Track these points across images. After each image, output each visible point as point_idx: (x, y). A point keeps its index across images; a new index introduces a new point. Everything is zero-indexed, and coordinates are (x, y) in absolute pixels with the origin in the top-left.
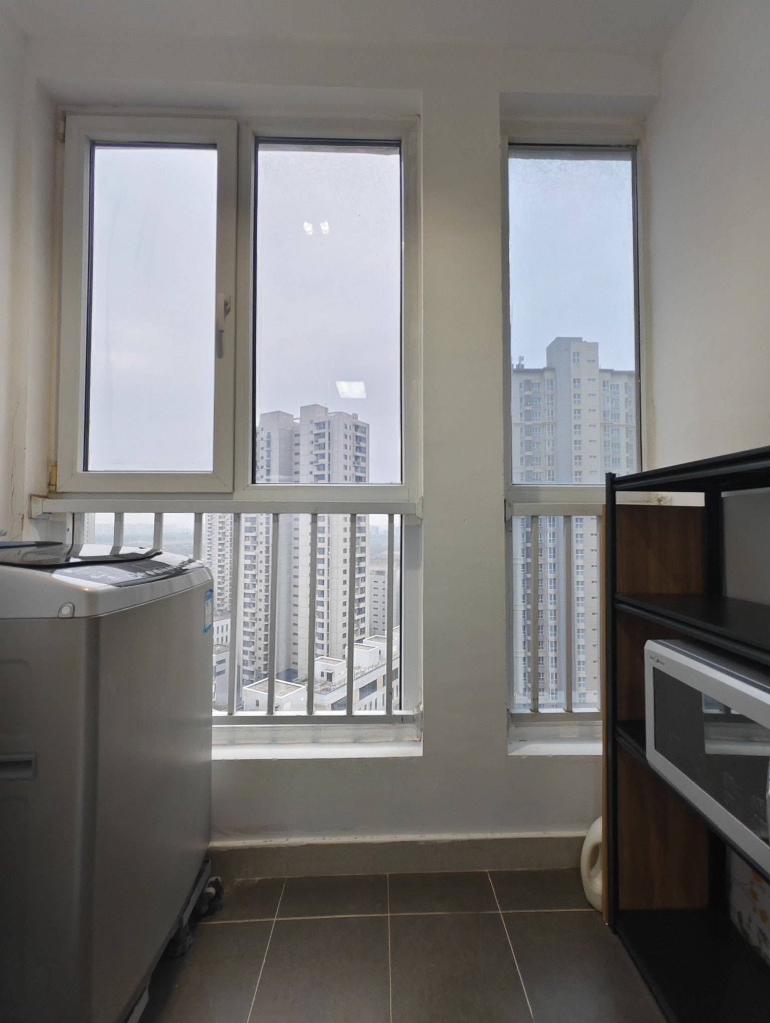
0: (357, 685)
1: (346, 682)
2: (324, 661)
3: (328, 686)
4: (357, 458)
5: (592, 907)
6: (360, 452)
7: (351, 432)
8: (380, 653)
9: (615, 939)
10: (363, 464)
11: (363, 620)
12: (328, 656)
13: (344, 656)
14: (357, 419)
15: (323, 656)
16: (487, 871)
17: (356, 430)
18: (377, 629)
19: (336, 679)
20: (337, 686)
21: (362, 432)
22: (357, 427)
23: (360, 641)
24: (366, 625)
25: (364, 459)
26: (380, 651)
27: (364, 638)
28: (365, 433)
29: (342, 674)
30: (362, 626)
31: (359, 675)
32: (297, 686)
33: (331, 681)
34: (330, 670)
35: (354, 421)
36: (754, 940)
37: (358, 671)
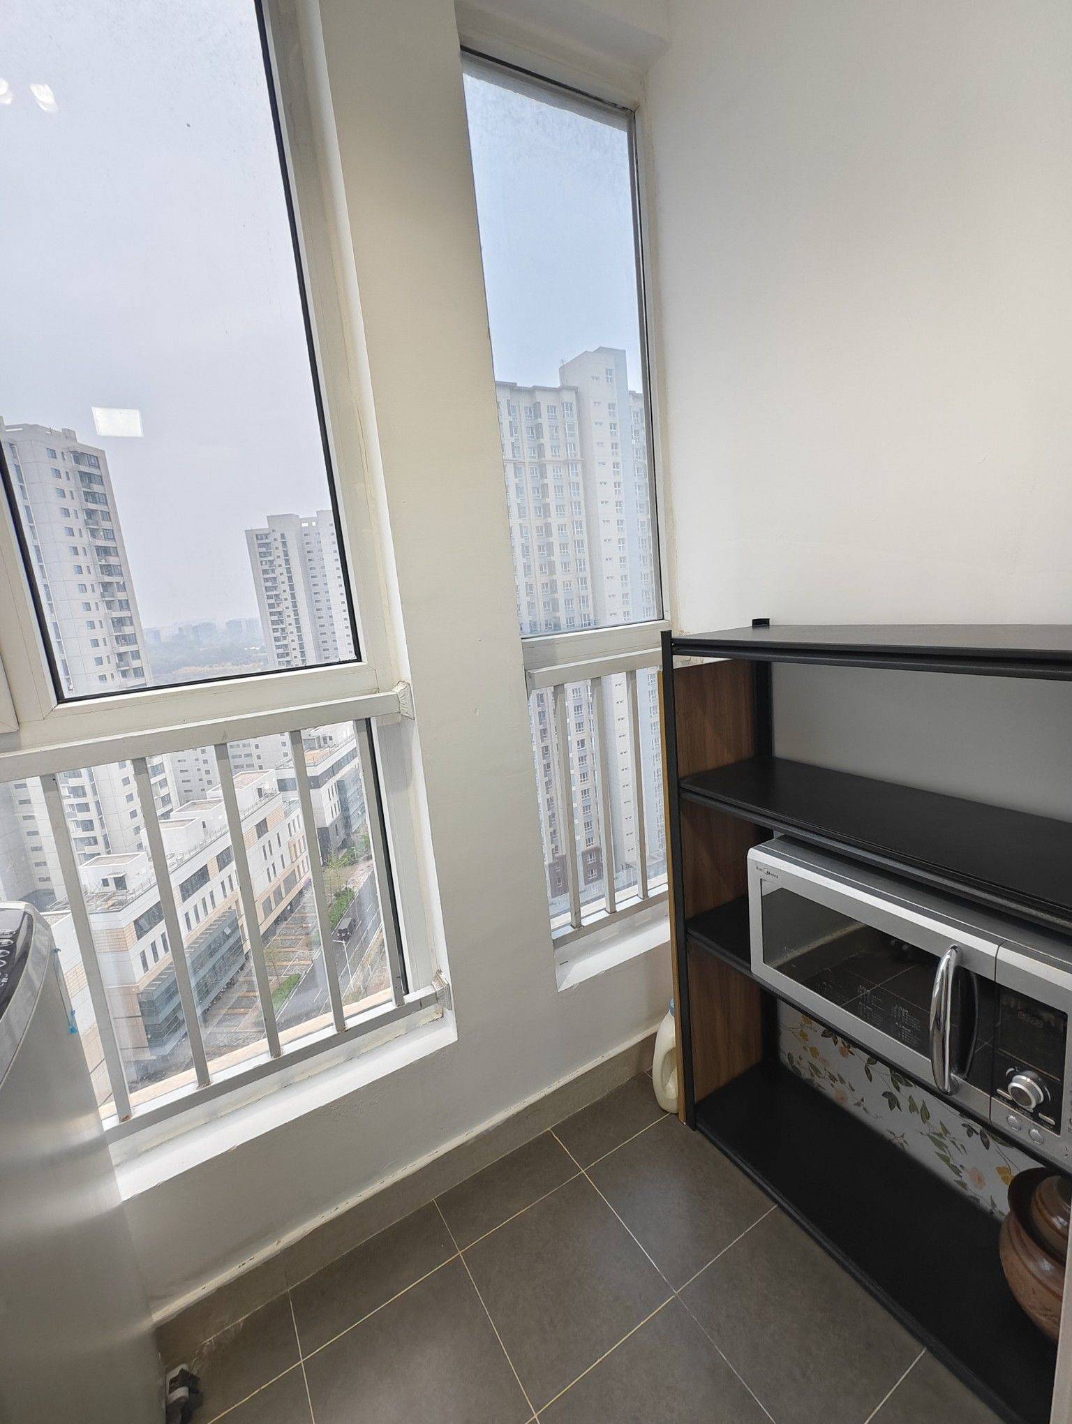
0: (176, 880)
1: (154, 880)
2: (102, 861)
3: (121, 898)
4: (90, 513)
5: (666, 1112)
6: (95, 502)
7: (67, 464)
8: (204, 826)
9: (697, 1136)
10: (106, 525)
11: (163, 783)
12: (109, 853)
13: (140, 846)
14: (75, 439)
15: (99, 854)
16: (549, 1129)
17: (77, 461)
18: (191, 791)
19: (131, 884)
20: (137, 894)
21: (91, 465)
22: (78, 457)
23: (166, 815)
24: (171, 789)
25: (107, 516)
26: (203, 822)
27: (171, 810)
28: (99, 467)
29: (143, 872)
30: (163, 792)
31: (176, 865)
32: (61, 914)
33: (125, 888)
34: (119, 873)
35: (70, 444)
36: (806, 1074)
37: (173, 860)
